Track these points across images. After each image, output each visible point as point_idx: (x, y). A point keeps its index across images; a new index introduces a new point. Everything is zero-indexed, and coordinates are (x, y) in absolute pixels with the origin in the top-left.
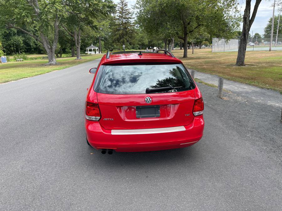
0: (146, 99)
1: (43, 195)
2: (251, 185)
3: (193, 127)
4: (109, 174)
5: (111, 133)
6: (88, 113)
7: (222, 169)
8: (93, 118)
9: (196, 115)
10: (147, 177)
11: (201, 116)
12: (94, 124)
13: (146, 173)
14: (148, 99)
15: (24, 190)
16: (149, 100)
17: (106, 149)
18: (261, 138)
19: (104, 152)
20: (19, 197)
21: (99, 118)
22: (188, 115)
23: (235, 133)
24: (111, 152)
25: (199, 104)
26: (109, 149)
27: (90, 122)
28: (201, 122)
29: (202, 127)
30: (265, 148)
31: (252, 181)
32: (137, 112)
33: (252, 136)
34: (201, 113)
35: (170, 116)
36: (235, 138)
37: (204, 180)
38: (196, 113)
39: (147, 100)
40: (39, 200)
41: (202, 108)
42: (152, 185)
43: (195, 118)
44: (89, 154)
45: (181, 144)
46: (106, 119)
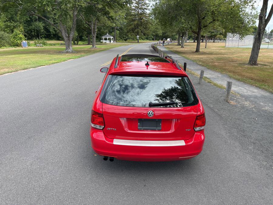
0: (148, 113)
1: (47, 196)
3: (193, 142)
4: (110, 179)
5: (113, 142)
6: (93, 121)
7: (218, 185)
8: (98, 127)
10: (145, 186)
11: (202, 132)
12: (98, 132)
13: (144, 181)
14: (150, 112)
15: (31, 189)
16: (151, 114)
17: (108, 157)
18: (263, 152)
19: (105, 159)
20: (26, 196)
21: (103, 126)
22: (189, 130)
23: (237, 144)
24: (112, 160)
25: (201, 119)
26: (110, 157)
27: (94, 130)
28: (201, 138)
29: (202, 142)
30: (265, 163)
32: (139, 124)
33: (254, 148)
34: (202, 128)
35: (171, 131)
37: (200, 195)
38: (197, 129)
39: (150, 114)
40: (43, 201)
41: (203, 124)
43: (195, 134)
44: (94, 155)
45: (180, 158)
46: (109, 129)
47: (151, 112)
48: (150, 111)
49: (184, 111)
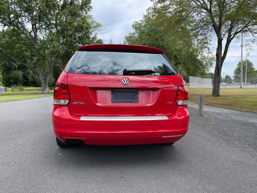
0: (123, 81)
2: (251, 188)
3: (176, 116)
7: (212, 172)
8: (62, 102)
9: (180, 104)
10: (122, 178)
11: (185, 107)
12: (63, 108)
19: (70, 143)
22: (170, 103)
24: (79, 144)
28: (186, 113)
31: (250, 184)
32: (112, 96)
36: (222, 145)
37: (193, 182)
38: (180, 102)
41: (186, 98)
42: (126, 187)
43: (178, 107)
45: (163, 137)
46: (75, 103)
47: (126, 79)
48: (124, 79)
49: (162, 84)
